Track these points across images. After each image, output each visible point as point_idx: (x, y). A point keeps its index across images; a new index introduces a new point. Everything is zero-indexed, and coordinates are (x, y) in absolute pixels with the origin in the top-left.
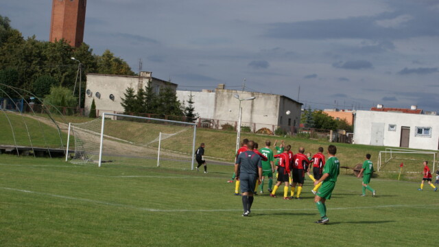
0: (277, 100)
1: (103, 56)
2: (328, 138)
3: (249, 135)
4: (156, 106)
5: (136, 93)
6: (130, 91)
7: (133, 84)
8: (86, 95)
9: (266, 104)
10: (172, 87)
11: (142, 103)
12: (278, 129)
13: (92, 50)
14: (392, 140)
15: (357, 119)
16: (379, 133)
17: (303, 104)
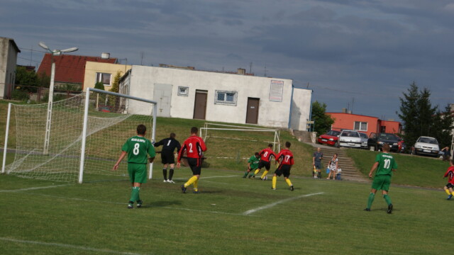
14: (183, 109)
15: (132, 78)
16: (165, 99)
17: (20, 51)
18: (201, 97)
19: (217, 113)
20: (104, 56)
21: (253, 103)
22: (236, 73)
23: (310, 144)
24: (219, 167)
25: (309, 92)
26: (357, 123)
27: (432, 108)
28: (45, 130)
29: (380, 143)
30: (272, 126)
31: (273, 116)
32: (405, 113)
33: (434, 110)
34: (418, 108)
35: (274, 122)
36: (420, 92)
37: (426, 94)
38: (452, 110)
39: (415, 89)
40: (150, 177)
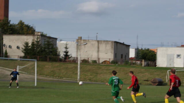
0: (112, 44)
1: (18, 24)
2: (142, 64)
3: (95, 65)
4: (42, 51)
5: (30, 45)
6: (27, 44)
7: (29, 39)
8: (3, 47)
9: (106, 46)
10: (54, 40)
11: (34, 50)
12: (113, 61)
13: (10, 21)
14: (179, 63)
16: (171, 60)
17: (130, 46)
40: (36, 85)
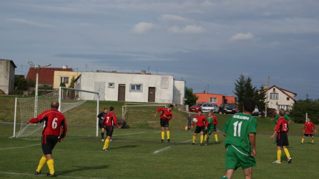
14: (112, 95)
15: (82, 79)
16: (101, 91)
17: (16, 67)
18: (122, 88)
19: (132, 97)
20: (64, 67)
21: (152, 90)
22: (140, 74)
23: (185, 112)
24: (134, 128)
25: (183, 82)
26: (211, 98)
27: (253, 88)
28: (34, 112)
29: (225, 109)
30: (163, 102)
31: (164, 97)
32: (238, 91)
33: (254, 89)
34: (245, 88)
35: (164, 100)
36: (246, 79)
37: (249, 80)
38: (264, 88)
39: (243, 77)
40: (97, 135)
